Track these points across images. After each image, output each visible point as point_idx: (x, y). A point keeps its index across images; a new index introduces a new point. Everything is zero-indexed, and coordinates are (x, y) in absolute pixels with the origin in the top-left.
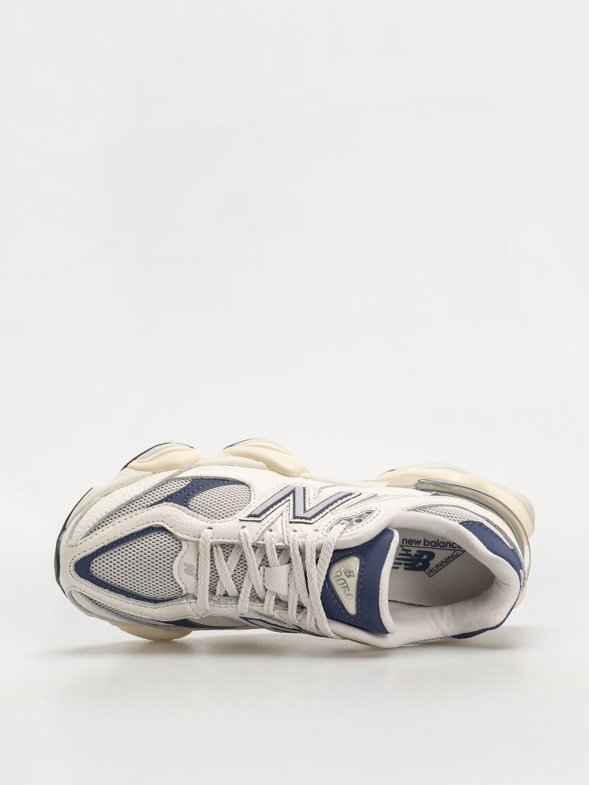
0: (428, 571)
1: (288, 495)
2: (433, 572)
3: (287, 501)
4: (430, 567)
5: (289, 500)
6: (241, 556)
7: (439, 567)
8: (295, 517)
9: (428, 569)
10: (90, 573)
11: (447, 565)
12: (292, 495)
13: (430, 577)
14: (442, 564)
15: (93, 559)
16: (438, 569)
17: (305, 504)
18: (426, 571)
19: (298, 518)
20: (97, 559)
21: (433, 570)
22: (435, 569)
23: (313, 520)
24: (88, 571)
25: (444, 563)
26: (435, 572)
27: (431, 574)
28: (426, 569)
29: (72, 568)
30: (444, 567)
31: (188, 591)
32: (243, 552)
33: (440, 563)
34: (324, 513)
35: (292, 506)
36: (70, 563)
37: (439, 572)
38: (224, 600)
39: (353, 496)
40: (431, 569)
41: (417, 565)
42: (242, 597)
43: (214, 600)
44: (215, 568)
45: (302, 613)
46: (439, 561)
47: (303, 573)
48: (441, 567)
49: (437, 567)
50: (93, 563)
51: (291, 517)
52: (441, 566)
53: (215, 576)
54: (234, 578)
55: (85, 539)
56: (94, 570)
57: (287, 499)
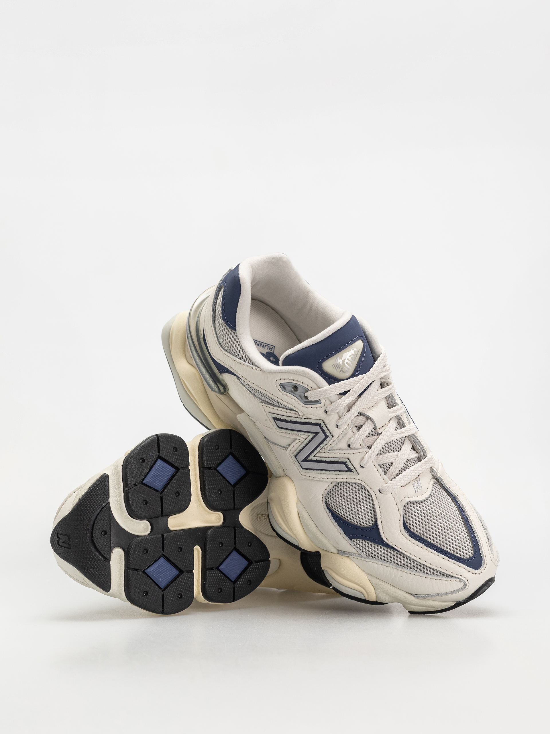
0: (272, 350)
1: (311, 461)
2: (270, 347)
3: (316, 457)
4: (268, 351)
5: (314, 456)
6: (381, 454)
7: (264, 345)
8: (327, 437)
9: (271, 351)
10: (475, 554)
11: (258, 341)
12: (309, 458)
13: (274, 346)
14: (260, 344)
15: (464, 560)
16: (265, 345)
17: (310, 441)
18: (273, 352)
19: (325, 434)
20: (462, 557)
21: (269, 348)
22: (267, 347)
23: (318, 422)
24: (474, 556)
25: (258, 344)
26: (269, 346)
27: (272, 347)
28: (271, 352)
29: (481, 569)
30: (261, 342)
31: (431, 479)
32: (377, 455)
33: (260, 346)
34: (307, 421)
35: (319, 449)
36: (479, 573)
37: (266, 343)
38: (418, 446)
39: (275, 416)
40: (269, 349)
41: (274, 361)
42: (407, 433)
43: (424, 453)
44: (403, 468)
45: (386, 381)
46: (260, 347)
47: (362, 396)
48: (263, 344)
49: (264, 346)
50: (466, 557)
51: (328, 439)
52: (261, 344)
53: (408, 464)
54: (399, 449)
55: (456, 576)
56: (470, 554)
57: (314, 459)
